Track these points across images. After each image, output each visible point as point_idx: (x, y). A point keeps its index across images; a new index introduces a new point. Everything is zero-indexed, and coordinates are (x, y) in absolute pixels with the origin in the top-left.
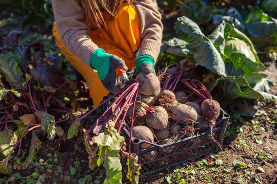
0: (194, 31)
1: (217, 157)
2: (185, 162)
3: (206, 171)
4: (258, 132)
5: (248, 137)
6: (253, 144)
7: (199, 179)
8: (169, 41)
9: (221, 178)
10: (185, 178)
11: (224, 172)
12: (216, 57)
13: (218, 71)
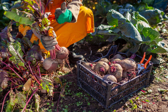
0: (120, 17)
1: (147, 89)
2: (131, 94)
3: (145, 97)
4: (164, 72)
5: (160, 75)
6: (164, 78)
7: (143, 102)
8: (99, 27)
9: (155, 99)
10: (135, 102)
11: (155, 96)
12: (136, 31)
13: (139, 39)
